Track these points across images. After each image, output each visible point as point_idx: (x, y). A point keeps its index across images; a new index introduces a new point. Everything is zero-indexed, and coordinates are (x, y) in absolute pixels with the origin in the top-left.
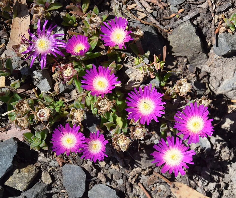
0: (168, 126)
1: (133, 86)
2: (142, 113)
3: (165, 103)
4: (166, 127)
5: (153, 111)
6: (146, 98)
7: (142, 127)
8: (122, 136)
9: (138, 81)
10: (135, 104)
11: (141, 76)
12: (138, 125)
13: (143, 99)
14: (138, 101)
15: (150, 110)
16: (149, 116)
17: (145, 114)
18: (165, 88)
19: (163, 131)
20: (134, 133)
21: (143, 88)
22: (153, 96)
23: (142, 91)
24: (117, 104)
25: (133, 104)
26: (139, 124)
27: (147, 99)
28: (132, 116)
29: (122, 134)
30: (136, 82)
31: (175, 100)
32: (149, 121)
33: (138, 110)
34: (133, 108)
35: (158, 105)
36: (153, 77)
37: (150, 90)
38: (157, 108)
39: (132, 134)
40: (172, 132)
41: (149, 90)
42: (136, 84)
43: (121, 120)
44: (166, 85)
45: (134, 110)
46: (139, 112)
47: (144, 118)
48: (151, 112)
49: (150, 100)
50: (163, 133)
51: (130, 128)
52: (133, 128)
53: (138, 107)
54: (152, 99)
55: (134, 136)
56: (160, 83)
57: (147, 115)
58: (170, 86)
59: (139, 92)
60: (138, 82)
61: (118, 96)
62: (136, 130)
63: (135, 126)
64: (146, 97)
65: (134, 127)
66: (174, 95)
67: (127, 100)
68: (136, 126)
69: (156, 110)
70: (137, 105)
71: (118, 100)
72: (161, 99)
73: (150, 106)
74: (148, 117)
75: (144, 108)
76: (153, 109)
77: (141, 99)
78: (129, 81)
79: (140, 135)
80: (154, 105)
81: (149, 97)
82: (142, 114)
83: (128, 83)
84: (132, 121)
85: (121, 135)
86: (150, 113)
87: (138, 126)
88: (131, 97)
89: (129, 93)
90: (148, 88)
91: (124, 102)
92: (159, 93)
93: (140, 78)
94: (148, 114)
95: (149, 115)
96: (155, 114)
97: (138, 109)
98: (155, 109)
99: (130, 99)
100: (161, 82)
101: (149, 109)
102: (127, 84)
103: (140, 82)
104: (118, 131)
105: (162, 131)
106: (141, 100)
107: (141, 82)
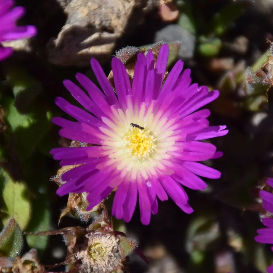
0: (223, 230)
1: (84, 51)
2: (119, 168)
3: (223, 131)
4: (214, 232)
5: (169, 164)
6: (143, 106)
7: (116, 233)
8: (28, 267)
9: (104, 29)
10: (92, 131)
11: (121, 7)
12: (103, 223)
13: (127, 111)
14: (104, 119)
15: (158, 158)
16: (149, 184)
17: (134, 177)
18: (217, 64)
19: (202, 246)
20: (80, 255)
21: (132, 62)
22: (171, 97)
23: (124, 73)
24: (7, 123)
25: (86, 128)
26: (103, 215)
27: (147, 109)
28: (78, 183)
29: (29, 256)
30: (95, 36)
31: (257, 119)
32: (153, 207)
33: (104, 159)
34: (84, 145)
35: (190, 138)
36: (168, 15)
37: (159, 72)
38: (186, 151)
39: (73, 261)
40: (237, 256)
41: (156, 70)
42: (98, 42)
43: (26, 195)
44: (224, 53)
45: (86, 158)
46: (109, 163)
47: (129, 194)
48: (162, 167)
49: (160, 114)
50: (197, 257)
51: (66, 232)
52: (77, 234)
53: (106, 142)
54: (165, 112)
55: (82, 267)
56: (198, 44)
57: (140, 181)
58: (237, 57)
59: (112, 80)
60: (106, 35)
61: (17, 90)
62: (90, 243)
63: (85, 225)
64: (142, 99)
65: (82, 229)
66: (255, 96)
67: (58, 112)
68: (91, 227)
69: (180, 162)
70: (100, 136)
71: (13, 109)
72: (207, 113)
73: (156, 143)
74: (148, 190)
75: (129, 151)
76: (167, 157)
77: (120, 110)
78: (67, 27)
79: (107, 267)
80: (177, 138)
81: (153, 102)
82: (120, 173)
83: (60, 36)
84: (72, 202)
85: (26, 263)
86: (154, 172)
87: (99, 226)
88: (78, 98)
89: (67, 83)
90: (153, 63)
91: (39, 116)
92: (199, 85)
93: (113, 17)
94: (146, 177)
95: (150, 179)
96: (177, 177)
97: (105, 153)
98: (177, 155)
99: (69, 108)
100: (203, 39)
101: (151, 155)
102: (57, 41)
103: (112, 35)
104: (10, 245)
105: (196, 247)
106: (117, 113)
107: (117, 34)
